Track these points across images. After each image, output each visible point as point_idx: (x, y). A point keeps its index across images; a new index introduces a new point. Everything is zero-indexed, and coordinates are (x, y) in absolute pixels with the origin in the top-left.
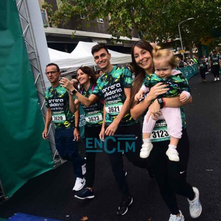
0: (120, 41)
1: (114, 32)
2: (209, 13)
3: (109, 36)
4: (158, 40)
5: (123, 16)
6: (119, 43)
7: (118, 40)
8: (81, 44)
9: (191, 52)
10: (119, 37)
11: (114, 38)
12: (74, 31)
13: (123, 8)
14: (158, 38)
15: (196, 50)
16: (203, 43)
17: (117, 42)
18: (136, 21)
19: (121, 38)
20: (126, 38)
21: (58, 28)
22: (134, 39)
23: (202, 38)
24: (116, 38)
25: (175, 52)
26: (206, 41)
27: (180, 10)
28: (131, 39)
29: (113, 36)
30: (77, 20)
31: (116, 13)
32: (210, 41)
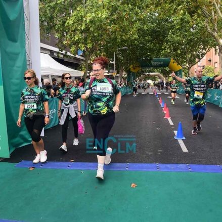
2: (140, 47)
9: (121, 75)
15: (125, 75)
16: (132, 70)
23: (132, 66)
25: (108, 73)
26: (134, 69)
32: (137, 69)
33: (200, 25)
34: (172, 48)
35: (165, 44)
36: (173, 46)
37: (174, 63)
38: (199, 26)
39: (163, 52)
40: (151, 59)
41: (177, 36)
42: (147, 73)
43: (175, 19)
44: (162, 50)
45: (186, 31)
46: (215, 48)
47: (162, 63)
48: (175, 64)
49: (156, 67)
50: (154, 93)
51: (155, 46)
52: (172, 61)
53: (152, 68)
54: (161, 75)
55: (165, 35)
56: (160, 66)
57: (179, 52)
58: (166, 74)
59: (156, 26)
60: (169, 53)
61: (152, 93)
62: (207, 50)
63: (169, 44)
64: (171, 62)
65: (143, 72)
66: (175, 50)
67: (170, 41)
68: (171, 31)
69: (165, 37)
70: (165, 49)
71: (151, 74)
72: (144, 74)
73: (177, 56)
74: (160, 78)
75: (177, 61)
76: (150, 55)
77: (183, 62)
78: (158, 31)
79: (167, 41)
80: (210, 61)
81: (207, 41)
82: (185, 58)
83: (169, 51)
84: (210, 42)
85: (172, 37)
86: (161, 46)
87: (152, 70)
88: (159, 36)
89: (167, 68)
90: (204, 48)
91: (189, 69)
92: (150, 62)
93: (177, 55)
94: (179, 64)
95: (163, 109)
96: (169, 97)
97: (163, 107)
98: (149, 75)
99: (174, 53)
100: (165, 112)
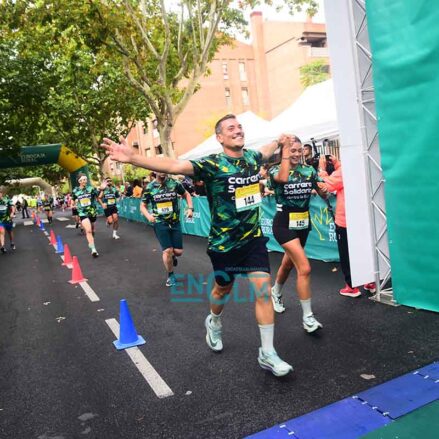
33: (110, 75)
34: (60, 124)
35: (43, 117)
36: (62, 118)
37: (68, 153)
38: (109, 78)
39: (42, 133)
40: (18, 149)
41: (68, 98)
42: (14, 181)
43: (59, 62)
44: (40, 128)
45: (85, 88)
46: (144, 120)
47: (43, 155)
48: (72, 156)
49: (32, 165)
50: (35, 223)
51: (23, 121)
52: (64, 149)
53: (22, 169)
54: (45, 182)
55: (40, 96)
56: (40, 162)
57: (76, 131)
58: (54, 178)
59: (18, 76)
60: (56, 133)
61: (31, 223)
62: (130, 125)
63: (52, 113)
64: (61, 154)
65: (4, 178)
66: (68, 127)
67: (55, 109)
68: (53, 89)
69: (43, 100)
70: (44, 126)
71: (22, 181)
72: (8, 184)
73: (73, 140)
74: (43, 188)
75: (75, 149)
76: (12, 141)
77: (86, 151)
78: (24, 88)
79: (48, 109)
80: (136, 146)
81: (129, 108)
82: (90, 144)
83: (54, 131)
84: (135, 108)
85: (57, 100)
86: (37, 120)
87: (23, 173)
88: (28, 97)
89: (57, 167)
90: (124, 122)
91: (101, 164)
92: (16, 157)
93: (73, 138)
94: (79, 155)
95: (63, 257)
96: (70, 226)
97: (62, 254)
98: (17, 184)
99: (67, 134)
100: (70, 266)
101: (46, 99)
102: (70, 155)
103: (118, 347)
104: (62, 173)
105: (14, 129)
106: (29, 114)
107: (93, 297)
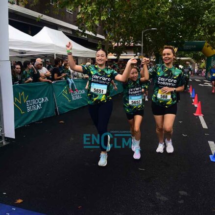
0: (86, 35)
1: (80, 25)
3: (76, 28)
4: (122, 42)
5: (92, 11)
6: (83, 36)
7: (83, 33)
8: (45, 29)
10: (84, 31)
11: (80, 30)
12: (40, 15)
13: (93, 4)
14: (121, 40)
15: (154, 59)
17: (82, 35)
18: (102, 19)
19: (87, 32)
20: (91, 33)
21: (25, 7)
22: (98, 36)
24: (82, 31)
25: (135, 56)
27: (145, 19)
28: (96, 35)
29: (79, 28)
30: (46, 5)
31: (86, 7)
34: (207, 31)
35: (199, 26)
36: (208, 27)
37: (208, 46)
39: (196, 35)
40: (183, 42)
42: (178, 58)
47: (195, 46)
49: (188, 51)
52: (206, 44)
53: (183, 52)
54: (193, 61)
56: (192, 50)
58: (198, 59)
59: (190, 4)
60: (203, 36)
64: (204, 46)
67: (206, 22)
70: (198, 32)
71: (182, 58)
73: (212, 40)
74: (191, 63)
75: (212, 45)
76: (181, 38)
78: (192, 10)
79: (202, 21)
83: (203, 34)
85: (208, 17)
86: (196, 28)
89: (200, 53)
93: (212, 38)
95: (193, 100)
96: (201, 85)
97: (194, 98)
98: (179, 60)
99: (209, 36)
100: (196, 106)
101: (203, 17)
102: (209, 48)
103: (212, 160)
104: (203, 57)
105: (183, 32)
106: (192, 24)
107: (205, 126)
